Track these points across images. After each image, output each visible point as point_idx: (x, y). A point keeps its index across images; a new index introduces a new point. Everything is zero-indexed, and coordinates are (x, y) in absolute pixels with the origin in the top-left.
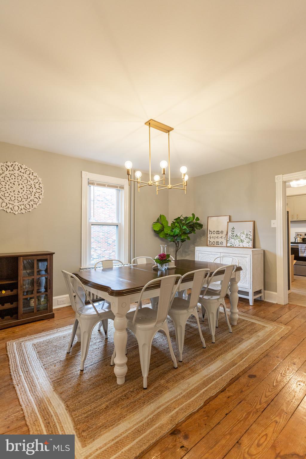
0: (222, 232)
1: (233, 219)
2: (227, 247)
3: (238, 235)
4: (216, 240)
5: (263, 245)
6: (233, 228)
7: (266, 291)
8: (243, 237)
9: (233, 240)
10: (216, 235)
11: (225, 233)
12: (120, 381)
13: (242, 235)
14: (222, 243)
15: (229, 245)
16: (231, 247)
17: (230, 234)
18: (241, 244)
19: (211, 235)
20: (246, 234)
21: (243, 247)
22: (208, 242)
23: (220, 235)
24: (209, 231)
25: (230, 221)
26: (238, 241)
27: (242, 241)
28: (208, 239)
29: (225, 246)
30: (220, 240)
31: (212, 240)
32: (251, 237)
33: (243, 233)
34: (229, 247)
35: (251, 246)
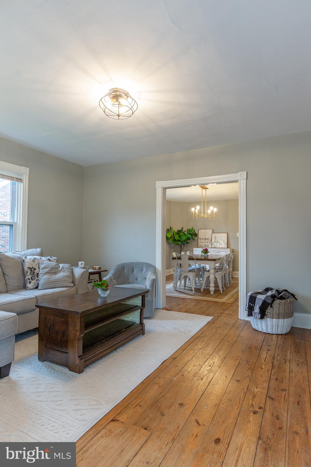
0: (208, 239)
1: (214, 232)
2: (212, 248)
3: (219, 241)
4: (204, 244)
5: (232, 246)
6: (215, 237)
7: (234, 272)
8: (222, 242)
9: (215, 244)
10: (204, 241)
11: (210, 239)
12: (212, 293)
13: (221, 241)
14: (208, 245)
15: (213, 247)
16: (214, 248)
17: (213, 240)
18: (220, 246)
19: (200, 241)
20: (223, 240)
21: (222, 248)
22: (199, 245)
23: (207, 241)
24: (199, 238)
25: (213, 232)
26: (218, 245)
27: (221, 244)
28: (199, 243)
29: (211, 247)
30: (207, 244)
31: (201, 244)
32: (226, 242)
33: (222, 240)
34: (213, 248)
35: (226, 247)
